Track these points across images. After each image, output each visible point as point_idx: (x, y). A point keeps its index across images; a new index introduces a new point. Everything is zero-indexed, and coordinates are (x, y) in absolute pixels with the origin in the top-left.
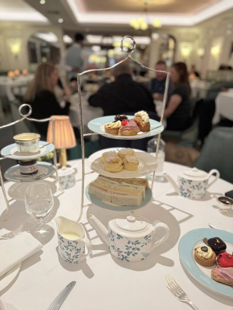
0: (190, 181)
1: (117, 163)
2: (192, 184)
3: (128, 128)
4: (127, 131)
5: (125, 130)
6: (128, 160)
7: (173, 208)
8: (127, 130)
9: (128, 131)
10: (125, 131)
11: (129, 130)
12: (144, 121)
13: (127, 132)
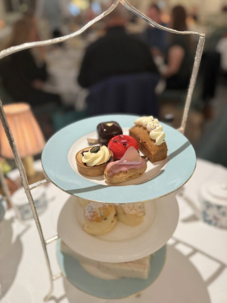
0: (219, 207)
1: (105, 219)
2: (222, 210)
3: (124, 169)
4: (121, 175)
5: (118, 174)
6: (126, 212)
7: (195, 251)
8: (121, 172)
9: (124, 175)
10: (118, 177)
11: (126, 172)
12: (154, 141)
13: (122, 178)
